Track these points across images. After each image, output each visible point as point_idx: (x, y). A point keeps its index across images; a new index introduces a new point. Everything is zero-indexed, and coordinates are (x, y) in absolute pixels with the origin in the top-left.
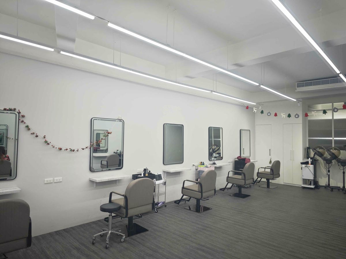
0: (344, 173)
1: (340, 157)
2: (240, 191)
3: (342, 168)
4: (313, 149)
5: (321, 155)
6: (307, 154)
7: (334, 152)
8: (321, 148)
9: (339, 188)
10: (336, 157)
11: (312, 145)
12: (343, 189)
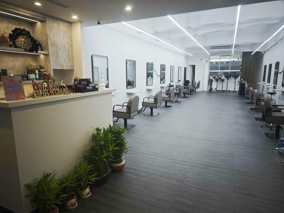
0: (222, 84)
1: (222, 78)
3: (222, 82)
4: (212, 76)
5: (214, 78)
6: (209, 78)
7: (219, 76)
8: (215, 75)
9: (220, 91)
10: (220, 78)
11: (211, 74)
12: (221, 91)
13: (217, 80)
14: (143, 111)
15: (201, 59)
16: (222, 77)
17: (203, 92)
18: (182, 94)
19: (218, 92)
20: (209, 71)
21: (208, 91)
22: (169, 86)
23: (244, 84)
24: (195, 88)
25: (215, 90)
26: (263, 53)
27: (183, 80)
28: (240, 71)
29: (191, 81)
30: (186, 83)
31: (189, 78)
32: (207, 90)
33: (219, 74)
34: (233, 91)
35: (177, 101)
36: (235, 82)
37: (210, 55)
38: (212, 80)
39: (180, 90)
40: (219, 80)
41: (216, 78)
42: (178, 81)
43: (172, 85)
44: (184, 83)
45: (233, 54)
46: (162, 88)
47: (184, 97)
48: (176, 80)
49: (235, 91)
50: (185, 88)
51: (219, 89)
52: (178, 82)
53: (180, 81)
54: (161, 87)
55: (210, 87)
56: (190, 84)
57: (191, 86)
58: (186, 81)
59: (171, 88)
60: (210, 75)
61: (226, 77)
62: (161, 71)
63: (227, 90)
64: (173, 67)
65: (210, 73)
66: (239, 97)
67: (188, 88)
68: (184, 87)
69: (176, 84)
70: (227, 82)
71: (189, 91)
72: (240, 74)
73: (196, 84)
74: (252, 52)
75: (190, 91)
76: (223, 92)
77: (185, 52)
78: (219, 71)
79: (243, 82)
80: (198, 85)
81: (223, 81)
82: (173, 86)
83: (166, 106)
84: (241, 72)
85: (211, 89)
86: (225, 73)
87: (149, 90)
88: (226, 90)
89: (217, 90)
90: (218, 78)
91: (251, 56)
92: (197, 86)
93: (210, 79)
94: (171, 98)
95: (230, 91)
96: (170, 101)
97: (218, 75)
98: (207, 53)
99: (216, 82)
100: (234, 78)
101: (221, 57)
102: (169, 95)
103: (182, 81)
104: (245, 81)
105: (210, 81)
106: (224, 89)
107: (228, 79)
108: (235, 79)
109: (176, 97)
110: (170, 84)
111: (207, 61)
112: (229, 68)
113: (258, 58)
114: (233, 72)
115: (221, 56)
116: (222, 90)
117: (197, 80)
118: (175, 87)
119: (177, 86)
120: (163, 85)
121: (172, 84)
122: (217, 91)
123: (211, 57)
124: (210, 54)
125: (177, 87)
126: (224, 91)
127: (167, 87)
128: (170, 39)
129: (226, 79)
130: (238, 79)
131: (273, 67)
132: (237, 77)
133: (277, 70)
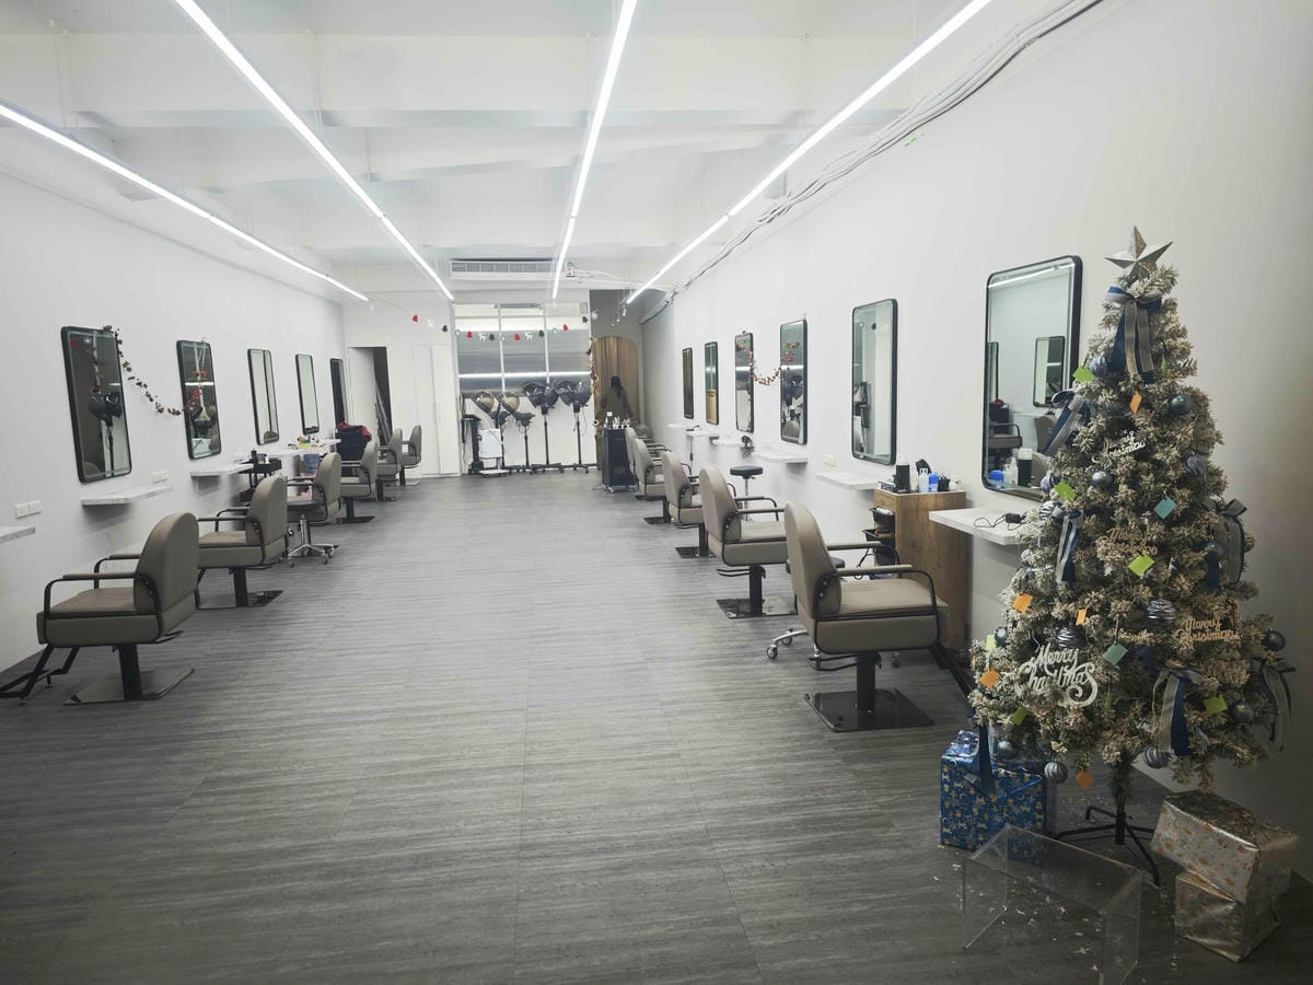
0: (526, 438)
1: (518, 410)
2: (350, 511)
3: (522, 428)
4: (474, 398)
5: (486, 409)
6: (463, 410)
7: (507, 400)
8: (486, 395)
9: (518, 468)
10: (512, 411)
11: (468, 390)
12: (524, 468)
13: (499, 420)
14: (58, 672)
15: (415, 319)
16: (518, 402)
17: (442, 478)
18: (333, 507)
19: (510, 473)
20: (455, 375)
21: (463, 475)
22: (251, 466)
23: (621, 433)
24: (400, 468)
25: (496, 468)
26: (668, 297)
27: (328, 424)
28: (589, 373)
29: (372, 429)
30: (350, 440)
31: (361, 413)
32: (461, 469)
33: (504, 390)
34: (575, 467)
35: (310, 555)
36: (578, 424)
37: (452, 298)
38: (475, 421)
39: (319, 488)
40: (511, 418)
41: (494, 409)
42: (301, 434)
43: (267, 459)
44: (339, 441)
45: (554, 296)
46: (205, 483)
47: (351, 520)
48: (290, 429)
49: (583, 463)
50: (346, 472)
51: (515, 459)
52: (306, 438)
53: (315, 430)
54: (194, 478)
55: (470, 453)
56: (371, 446)
57: (379, 454)
58: (346, 430)
59: (267, 482)
60: (464, 396)
61: (535, 404)
62: (183, 382)
63: (548, 462)
64: (268, 357)
65: (464, 384)
66: (609, 491)
67: (367, 472)
68: (341, 464)
69: (295, 452)
70: (546, 424)
71: (373, 486)
72: (592, 390)
73: (405, 443)
74: (627, 292)
75: (379, 484)
76: (531, 473)
77: (324, 277)
78: (503, 375)
79: (616, 426)
80: (415, 445)
81: (525, 420)
82: (276, 464)
83: (242, 598)
84: (595, 378)
85: (477, 465)
86: (529, 386)
87: (102, 514)
88: (545, 463)
89: (506, 465)
90: (503, 409)
91: (625, 311)
92: (410, 455)
93: (465, 416)
94: (267, 548)
95: (560, 468)
96: (263, 565)
97: (500, 399)
98: (442, 291)
99: (497, 427)
100: (572, 405)
101: (504, 311)
102: (250, 527)
103: (327, 434)
104: (621, 421)
105: (470, 426)
106: (537, 458)
107: (544, 412)
108: (577, 410)
109: (304, 528)
110: (254, 453)
111: (445, 329)
112: (544, 362)
113: (645, 319)
114: (565, 382)
115: (503, 306)
116: (527, 463)
117: (402, 425)
118: (287, 471)
119: (302, 459)
120: (207, 466)
121: (270, 451)
122: (507, 468)
123: (459, 310)
124: (452, 292)
125: (301, 465)
126: (535, 469)
127: (241, 473)
128: (215, 190)
129: (537, 411)
130: (589, 410)
131: (727, 356)
132: (584, 403)
133: (747, 369)
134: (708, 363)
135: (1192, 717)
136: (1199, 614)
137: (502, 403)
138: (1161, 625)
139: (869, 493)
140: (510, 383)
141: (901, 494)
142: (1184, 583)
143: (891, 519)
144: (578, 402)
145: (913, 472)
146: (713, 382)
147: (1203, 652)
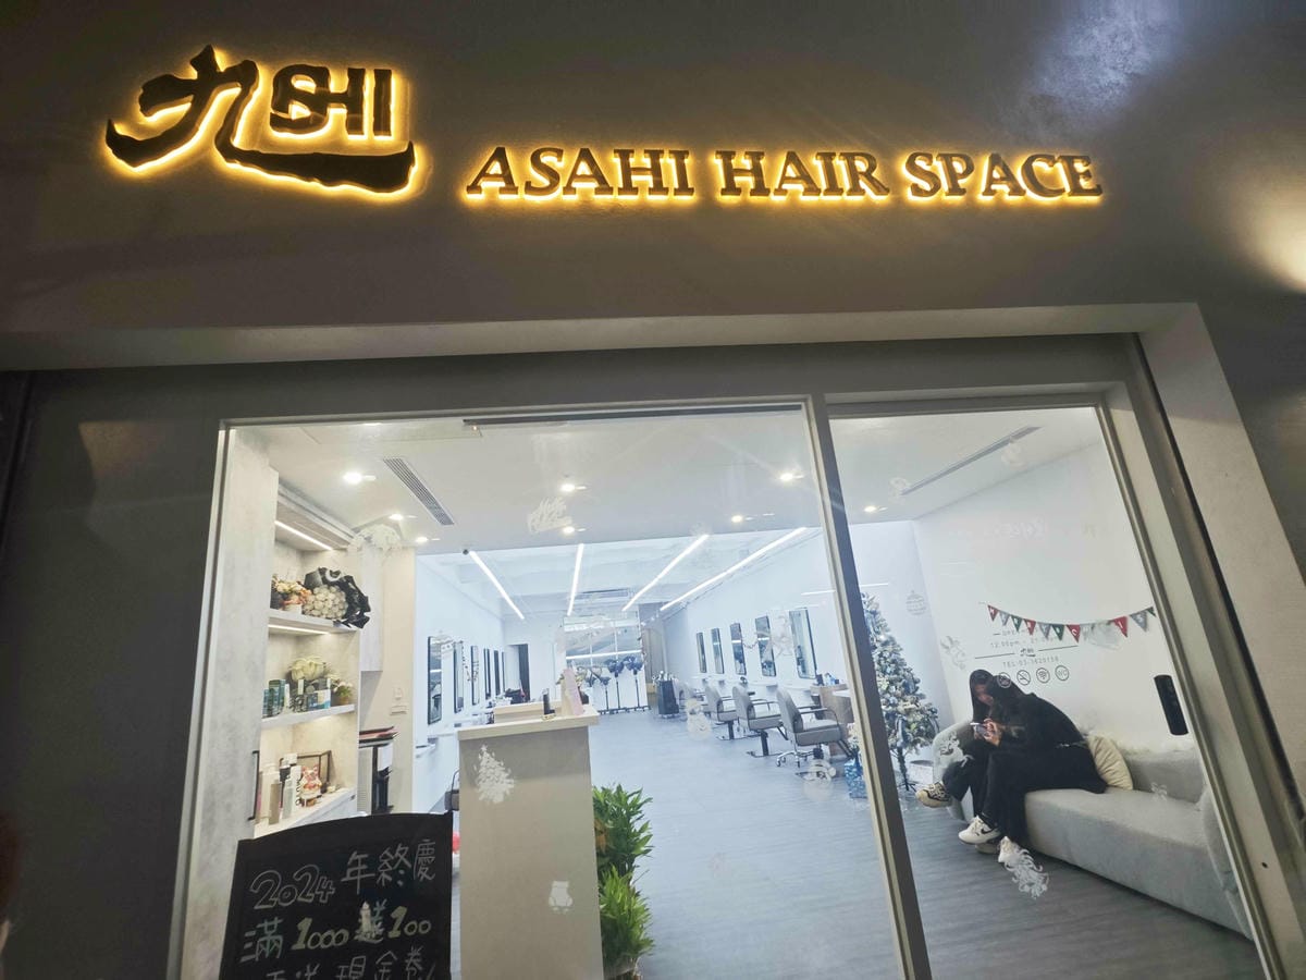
0: (607, 692)
1: (602, 676)
3: (604, 686)
5: (585, 677)
7: (595, 670)
9: (602, 712)
10: (598, 677)
13: (591, 683)
16: (601, 671)
20: (564, 658)
26: (684, 605)
28: (639, 651)
33: (593, 664)
34: (636, 708)
36: (636, 682)
40: (598, 681)
41: (589, 677)
49: (640, 705)
51: (601, 706)
61: (611, 671)
63: (619, 706)
65: (569, 662)
70: (617, 683)
72: (643, 660)
78: (591, 656)
79: (666, 679)
81: (605, 681)
84: (644, 655)
86: (608, 662)
88: (617, 707)
90: (593, 676)
95: (627, 710)
97: (591, 670)
100: (632, 671)
106: (613, 706)
107: (616, 676)
108: (635, 673)
112: (615, 646)
113: (666, 617)
114: (627, 657)
126: (612, 712)
129: (612, 676)
130: (642, 673)
131: (726, 636)
132: (639, 669)
133: (739, 641)
134: (714, 640)
135: (907, 730)
136: (905, 701)
137: (593, 673)
138: (894, 705)
139: (808, 692)
140: (595, 660)
141: (821, 686)
142: (899, 692)
143: (818, 697)
144: (635, 668)
145: (824, 677)
146: (718, 652)
147: (908, 712)
